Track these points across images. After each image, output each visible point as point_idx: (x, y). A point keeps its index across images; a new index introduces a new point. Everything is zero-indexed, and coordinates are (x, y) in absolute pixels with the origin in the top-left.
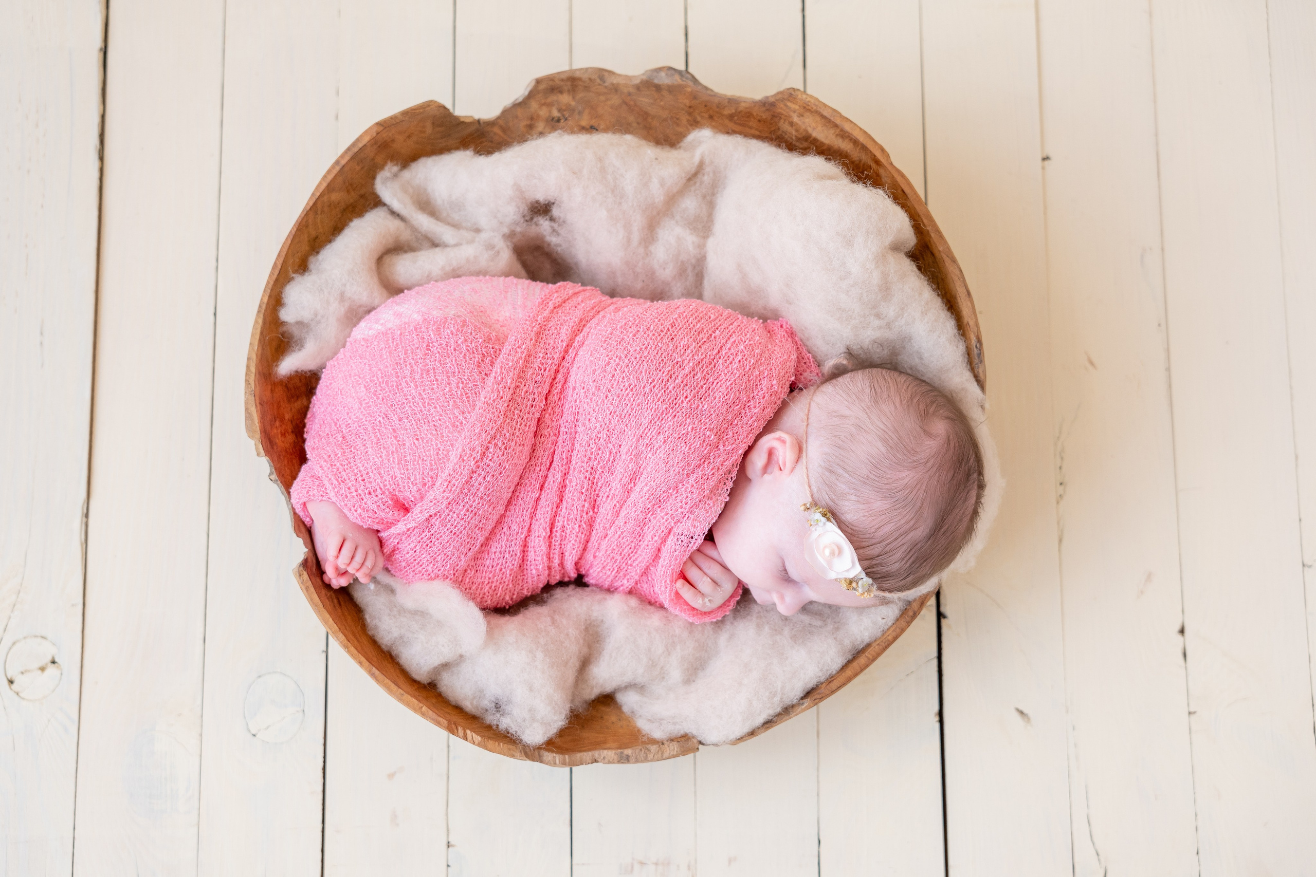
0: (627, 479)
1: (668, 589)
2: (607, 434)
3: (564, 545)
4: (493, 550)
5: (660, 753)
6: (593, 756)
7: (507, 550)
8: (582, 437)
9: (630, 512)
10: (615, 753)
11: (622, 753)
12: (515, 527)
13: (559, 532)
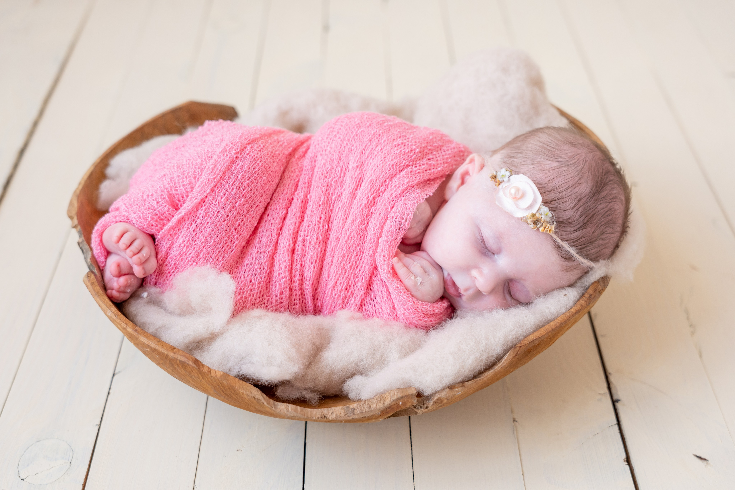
0: (354, 185)
1: (386, 262)
2: (338, 155)
3: (304, 261)
4: (246, 262)
5: (382, 402)
6: (322, 412)
7: (257, 261)
8: (320, 161)
9: (355, 210)
10: (342, 408)
11: (348, 407)
12: (264, 240)
13: (300, 246)
